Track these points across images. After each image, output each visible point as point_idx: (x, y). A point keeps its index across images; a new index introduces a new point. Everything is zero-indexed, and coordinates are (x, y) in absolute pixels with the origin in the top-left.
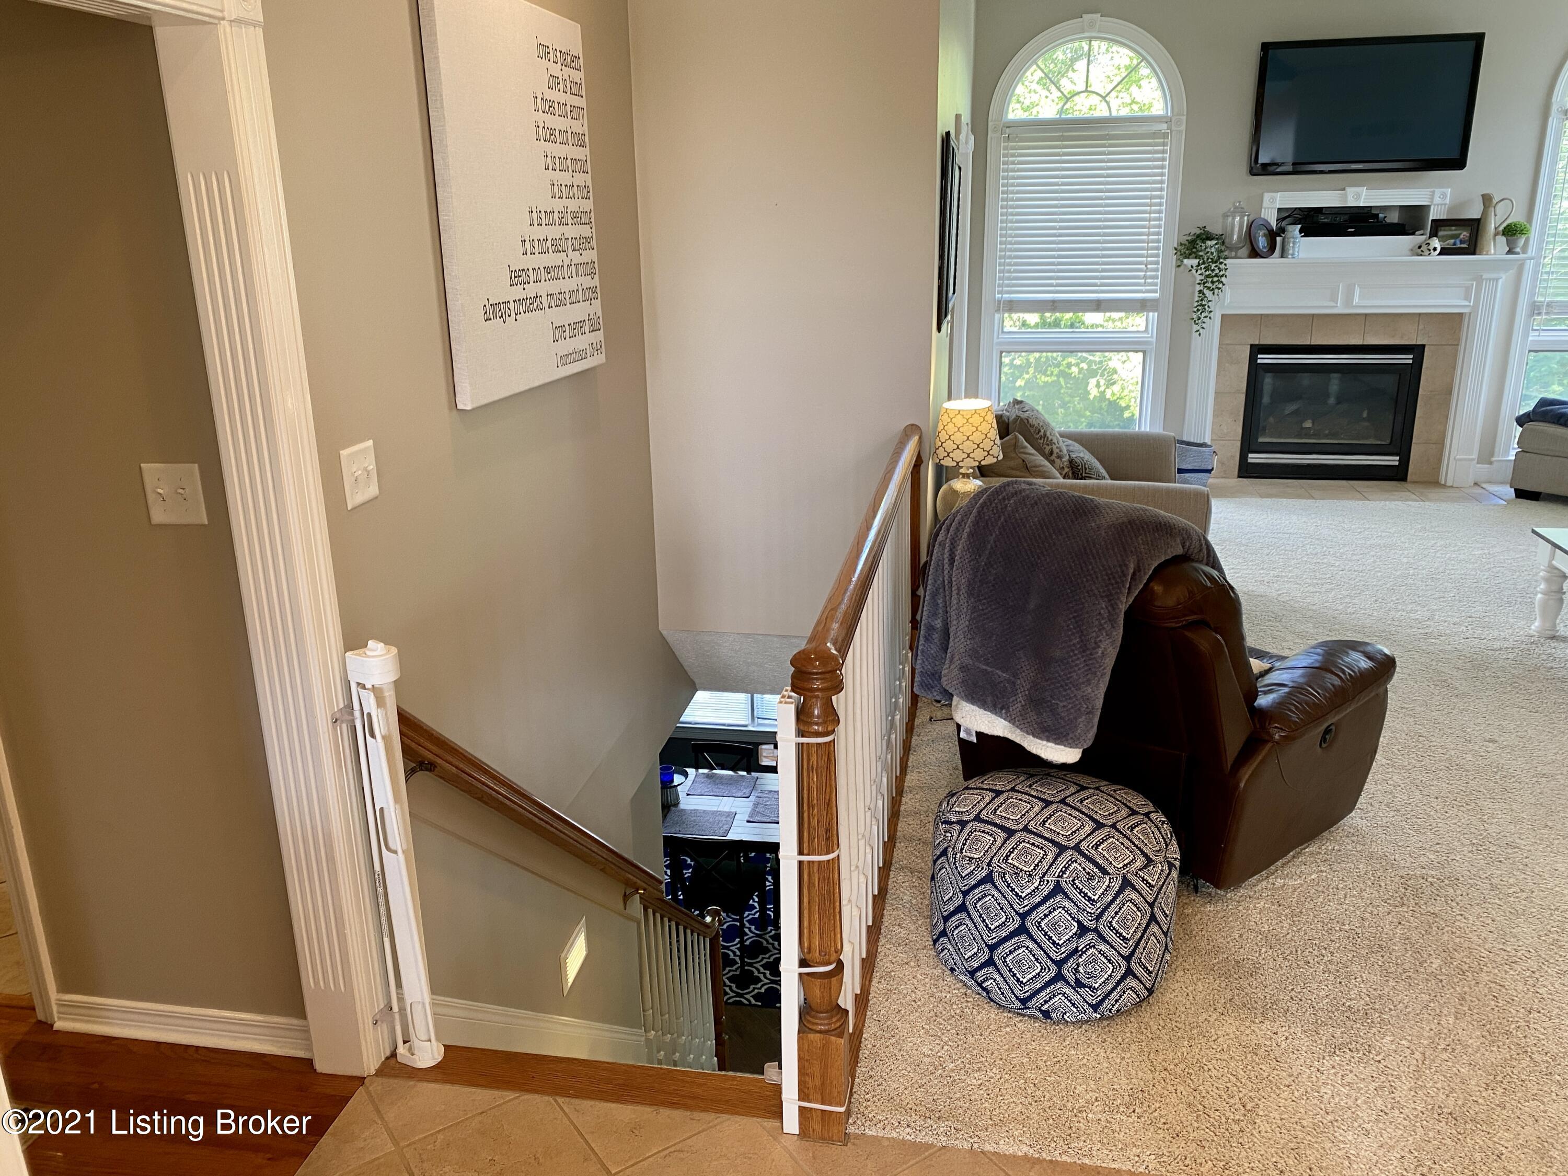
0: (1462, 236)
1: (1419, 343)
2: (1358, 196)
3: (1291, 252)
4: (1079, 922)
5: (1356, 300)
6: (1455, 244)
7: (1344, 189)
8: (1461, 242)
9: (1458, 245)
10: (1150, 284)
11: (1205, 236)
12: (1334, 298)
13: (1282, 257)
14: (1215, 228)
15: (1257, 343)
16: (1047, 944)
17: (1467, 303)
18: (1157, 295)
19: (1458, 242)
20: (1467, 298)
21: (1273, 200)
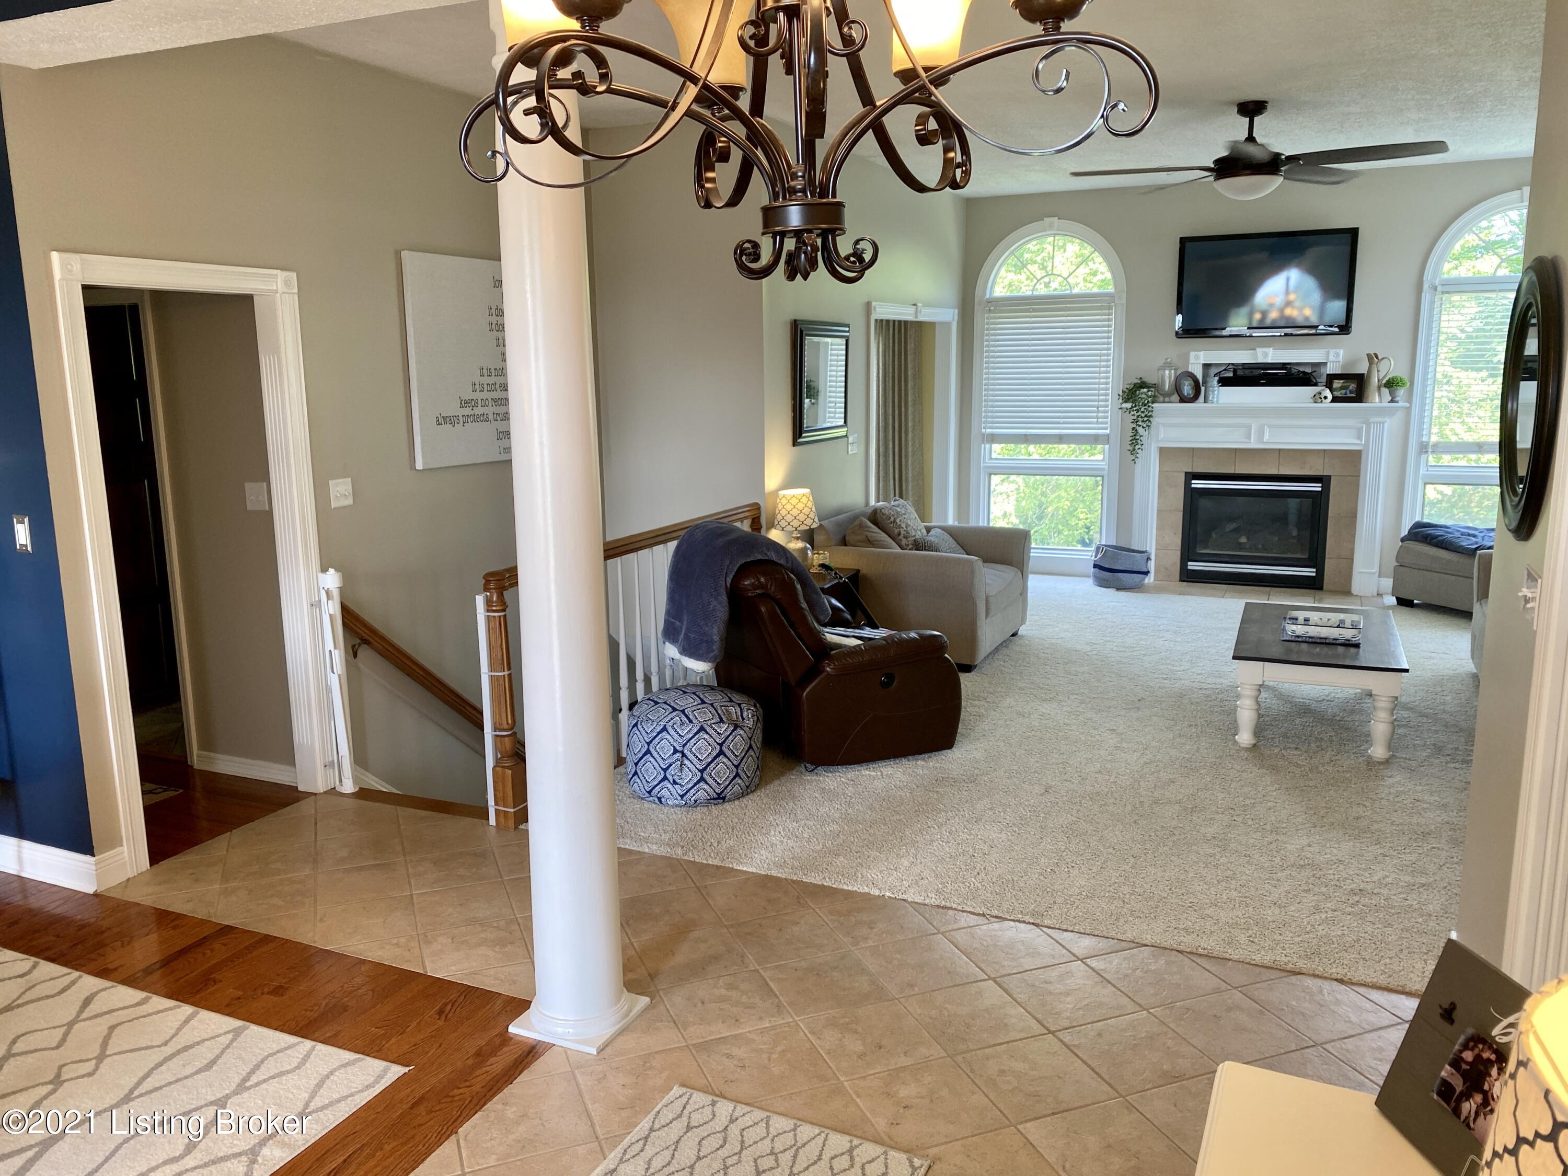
0: (1351, 388)
1: (1325, 474)
2: (1266, 355)
3: (1210, 398)
4: (674, 747)
5: (1266, 437)
6: (1346, 394)
7: (1254, 349)
8: (1351, 392)
9: (1349, 395)
10: (1102, 423)
11: (1142, 385)
12: (1249, 436)
13: (1205, 402)
14: (1150, 379)
15: (1190, 471)
16: (659, 759)
17: (1359, 442)
18: (1108, 431)
19: (1348, 392)
20: (1359, 438)
21: (1197, 358)
